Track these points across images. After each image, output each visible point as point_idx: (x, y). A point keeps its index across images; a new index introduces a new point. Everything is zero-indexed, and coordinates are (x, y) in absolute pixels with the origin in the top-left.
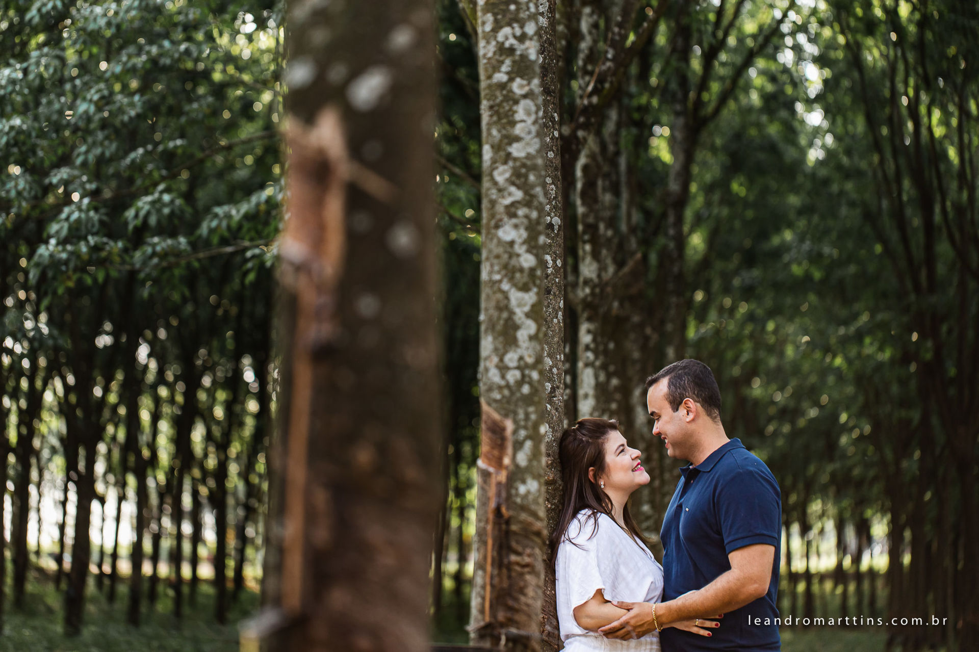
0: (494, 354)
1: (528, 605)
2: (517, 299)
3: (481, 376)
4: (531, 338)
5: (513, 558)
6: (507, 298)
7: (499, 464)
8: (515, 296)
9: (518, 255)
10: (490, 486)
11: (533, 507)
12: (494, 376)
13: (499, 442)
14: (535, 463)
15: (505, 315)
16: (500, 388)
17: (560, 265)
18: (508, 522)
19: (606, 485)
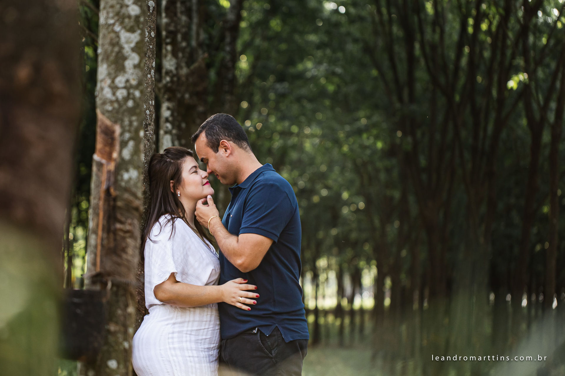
0: (108, 77)
1: (128, 261)
2: (125, 37)
3: (98, 93)
4: (135, 66)
5: (118, 226)
6: (118, 37)
7: (109, 157)
8: (124, 35)
9: (127, 6)
10: (102, 173)
11: (134, 189)
12: (107, 93)
13: (110, 141)
14: (136, 158)
15: (116, 49)
16: (112, 102)
17: (153, 36)
18: (115, 199)
19: (182, 194)
